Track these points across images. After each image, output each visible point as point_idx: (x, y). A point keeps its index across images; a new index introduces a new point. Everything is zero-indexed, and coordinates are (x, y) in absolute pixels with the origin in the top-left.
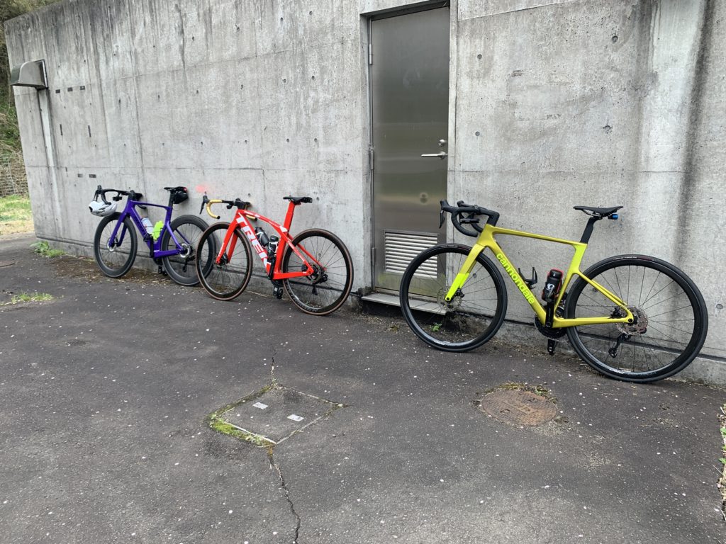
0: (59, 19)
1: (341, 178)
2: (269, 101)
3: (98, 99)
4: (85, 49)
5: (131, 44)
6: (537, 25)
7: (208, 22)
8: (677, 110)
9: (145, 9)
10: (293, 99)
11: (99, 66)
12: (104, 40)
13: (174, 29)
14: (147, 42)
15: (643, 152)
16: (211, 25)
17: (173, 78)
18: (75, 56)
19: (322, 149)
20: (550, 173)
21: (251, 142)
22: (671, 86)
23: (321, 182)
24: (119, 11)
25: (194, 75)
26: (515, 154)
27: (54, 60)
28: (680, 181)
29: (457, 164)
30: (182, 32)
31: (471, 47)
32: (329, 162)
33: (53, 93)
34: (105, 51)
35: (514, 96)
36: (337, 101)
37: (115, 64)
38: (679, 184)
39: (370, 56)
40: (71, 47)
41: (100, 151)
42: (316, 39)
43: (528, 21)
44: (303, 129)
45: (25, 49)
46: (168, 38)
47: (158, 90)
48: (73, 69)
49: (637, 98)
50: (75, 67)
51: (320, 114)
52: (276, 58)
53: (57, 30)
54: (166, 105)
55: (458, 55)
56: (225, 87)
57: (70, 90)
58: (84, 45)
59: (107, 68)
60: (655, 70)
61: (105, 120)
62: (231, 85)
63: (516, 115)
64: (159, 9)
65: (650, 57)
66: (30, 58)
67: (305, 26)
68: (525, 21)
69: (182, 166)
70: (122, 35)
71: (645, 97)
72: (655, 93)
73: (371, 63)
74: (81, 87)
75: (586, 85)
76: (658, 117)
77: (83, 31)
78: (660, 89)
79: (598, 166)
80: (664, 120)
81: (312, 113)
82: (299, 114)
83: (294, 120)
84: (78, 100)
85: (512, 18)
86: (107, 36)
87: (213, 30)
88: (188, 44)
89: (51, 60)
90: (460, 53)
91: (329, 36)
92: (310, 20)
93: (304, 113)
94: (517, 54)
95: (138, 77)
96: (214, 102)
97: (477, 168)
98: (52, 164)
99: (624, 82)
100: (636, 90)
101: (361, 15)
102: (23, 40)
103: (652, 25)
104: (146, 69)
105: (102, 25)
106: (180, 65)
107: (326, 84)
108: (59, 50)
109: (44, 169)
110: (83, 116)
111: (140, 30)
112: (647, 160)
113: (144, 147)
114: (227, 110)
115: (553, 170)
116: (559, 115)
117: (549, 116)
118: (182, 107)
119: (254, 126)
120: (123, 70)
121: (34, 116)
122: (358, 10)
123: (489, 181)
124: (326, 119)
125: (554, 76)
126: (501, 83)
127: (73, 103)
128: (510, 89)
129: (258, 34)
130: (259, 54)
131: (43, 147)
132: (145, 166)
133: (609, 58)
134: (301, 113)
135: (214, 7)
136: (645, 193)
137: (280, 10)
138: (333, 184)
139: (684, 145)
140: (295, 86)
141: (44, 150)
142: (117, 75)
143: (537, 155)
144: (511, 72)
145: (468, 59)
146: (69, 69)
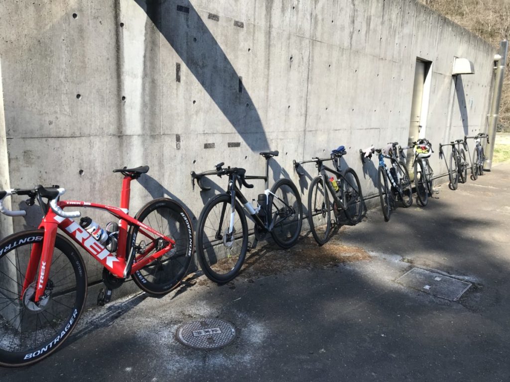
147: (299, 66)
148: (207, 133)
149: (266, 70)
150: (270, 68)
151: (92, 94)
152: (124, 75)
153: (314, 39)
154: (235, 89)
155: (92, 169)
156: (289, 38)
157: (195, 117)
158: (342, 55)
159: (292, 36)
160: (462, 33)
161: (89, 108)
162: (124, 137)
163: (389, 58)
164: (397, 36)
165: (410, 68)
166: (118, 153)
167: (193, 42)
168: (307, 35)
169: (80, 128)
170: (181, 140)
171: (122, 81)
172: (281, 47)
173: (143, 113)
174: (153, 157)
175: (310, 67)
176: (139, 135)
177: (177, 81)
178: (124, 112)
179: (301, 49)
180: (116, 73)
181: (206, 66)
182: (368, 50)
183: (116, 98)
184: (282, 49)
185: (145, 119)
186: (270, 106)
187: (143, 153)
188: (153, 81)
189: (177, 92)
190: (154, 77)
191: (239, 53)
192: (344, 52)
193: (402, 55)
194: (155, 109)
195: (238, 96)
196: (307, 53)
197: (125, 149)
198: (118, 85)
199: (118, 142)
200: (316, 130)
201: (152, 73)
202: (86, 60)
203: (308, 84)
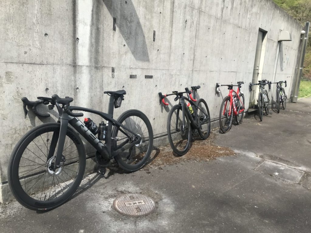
147: (191, 27)
148: (132, 68)
149: (171, 28)
150: (173, 27)
151: (56, 34)
152: (78, 22)
153: (200, 10)
154: (150, 39)
155: (55, 88)
156: (185, 8)
157: (124, 56)
158: (217, 22)
159: (187, 7)
160: (285, 15)
161: (53, 45)
162: (77, 67)
163: (243, 27)
164: (249, 13)
165: (255, 35)
166: (73, 78)
167: (125, 4)
168: (196, 7)
169: (47, 58)
170: (115, 72)
171: (77, 27)
172: (180, 13)
173: (90, 51)
174: (97, 82)
175: (197, 29)
176: (87, 66)
177: (113, 30)
178: (78, 49)
179: (192, 16)
180: (72, 21)
181: (133, 21)
182: (232, 21)
183: (72, 39)
184: (180, 15)
185: (91, 55)
186: (172, 52)
187: (90, 79)
188: (98, 29)
189: (113, 38)
190: (98, 26)
191: (154, 15)
192: (218, 21)
193: (251, 26)
194: (99, 49)
195: (152, 44)
196: (196, 19)
197: (77, 75)
198: (74, 30)
199: (73, 70)
200: (199, 71)
201: (97, 23)
202: (52, 9)
203: (196, 40)
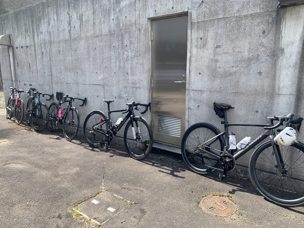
0: (18, 17)
1: (138, 90)
2: (107, 55)
3: (33, 52)
4: (28, 30)
5: (48, 28)
6: (228, 25)
7: (81, 19)
8: (293, 66)
9: (54, 13)
10: (118, 55)
11: (34, 37)
12: (37, 26)
13: (66, 22)
14: (55, 28)
15: (277, 85)
16: (82, 21)
17: (66, 44)
18: (24, 33)
19: (130, 77)
20: (233, 93)
21: (99, 73)
22: (290, 55)
23: (129, 92)
24: (43, 14)
25: (75, 43)
26: (217, 83)
27: (15, 34)
28: (294, 99)
29: (190, 87)
30: (70, 24)
31: (197, 34)
32: (133, 83)
33: (15, 48)
34: (37, 31)
35: (216, 57)
36: (137, 56)
37: (41, 37)
38: (294, 100)
39: (152, 37)
40: (23, 29)
41: (34, 74)
42: (128, 29)
43: (224, 23)
44: (121, 68)
45: (4, 29)
46: (64, 26)
47: (59, 49)
48: (24, 39)
49: (274, 60)
50: (24, 38)
51: (129, 62)
52: (110, 36)
53: (17, 22)
54: (62, 55)
55: (191, 37)
56: (88, 48)
57: (22, 47)
58: (28, 28)
59: (38, 39)
60: (283, 47)
61: (36, 61)
62: (90, 48)
63: (217, 65)
64: (60, 13)
65: (280, 41)
66: (5, 33)
67: (123, 23)
68: (222, 23)
69: (69, 82)
70: (45, 24)
71: (278, 59)
72: (283, 58)
73: (152, 40)
74: (27, 46)
75: (250, 53)
76: (284, 69)
77: (28, 22)
78: (285, 56)
79: (256, 90)
80: (287, 70)
81: (126, 61)
82: (120, 61)
83: (118, 64)
84: (25, 52)
85: (216, 22)
86: (38, 25)
87: (83, 23)
88: (72, 29)
89: (14, 34)
90: (192, 37)
91: (134, 28)
92: (125, 20)
93: (122, 61)
94: (218, 38)
95: (51, 43)
96: (83, 55)
97: (199, 89)
98: (14, 79)
99: (268, 53)
100: (274, 56)
101: (148, 18)
102: (3, 25)
103: (282, 26)
104: (54, 40)
105: (36, 20)
106: (69, 38)
107: (132, 49)
108: (18, 30)
109: (10, 81)
110: (27, 59)
111: (52, 22)
112: (279, 88)
113: (53, 73)
114: (89, 59)
115: (235, 91)
116: (237, 66)
117: (233, 67)
118: (69, 56)
119: (100, 66)
120: (44, 39)
121: (7, 58)
122: (147, 16)
123: (205, 95)
124: (132, 64)
125: (235, 49)
126: (211, 51)
127: (23, 53)
128: (215, 54)
129: (103, 25)
130: (103, 34)
131: (10, 72)
132: (53, 82)
133: (261, 41)
134: (121, 61)
135: (84, 13)
136: (278, 104)
137: (112, 15)
138: (134, 93)
139: (296, 82)
140: (118, 49)
141: (10, 73)
142: (42, 42)
143: (227, 84)
144: (215, 46)
145: (196, 40)
146: (22, 38)
